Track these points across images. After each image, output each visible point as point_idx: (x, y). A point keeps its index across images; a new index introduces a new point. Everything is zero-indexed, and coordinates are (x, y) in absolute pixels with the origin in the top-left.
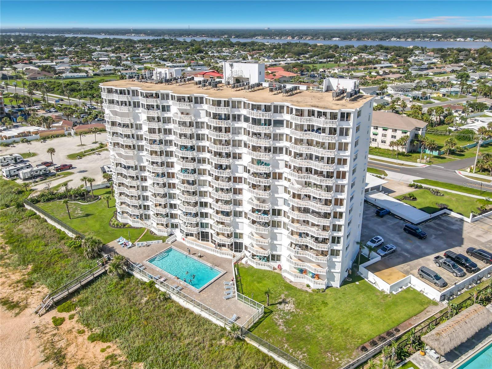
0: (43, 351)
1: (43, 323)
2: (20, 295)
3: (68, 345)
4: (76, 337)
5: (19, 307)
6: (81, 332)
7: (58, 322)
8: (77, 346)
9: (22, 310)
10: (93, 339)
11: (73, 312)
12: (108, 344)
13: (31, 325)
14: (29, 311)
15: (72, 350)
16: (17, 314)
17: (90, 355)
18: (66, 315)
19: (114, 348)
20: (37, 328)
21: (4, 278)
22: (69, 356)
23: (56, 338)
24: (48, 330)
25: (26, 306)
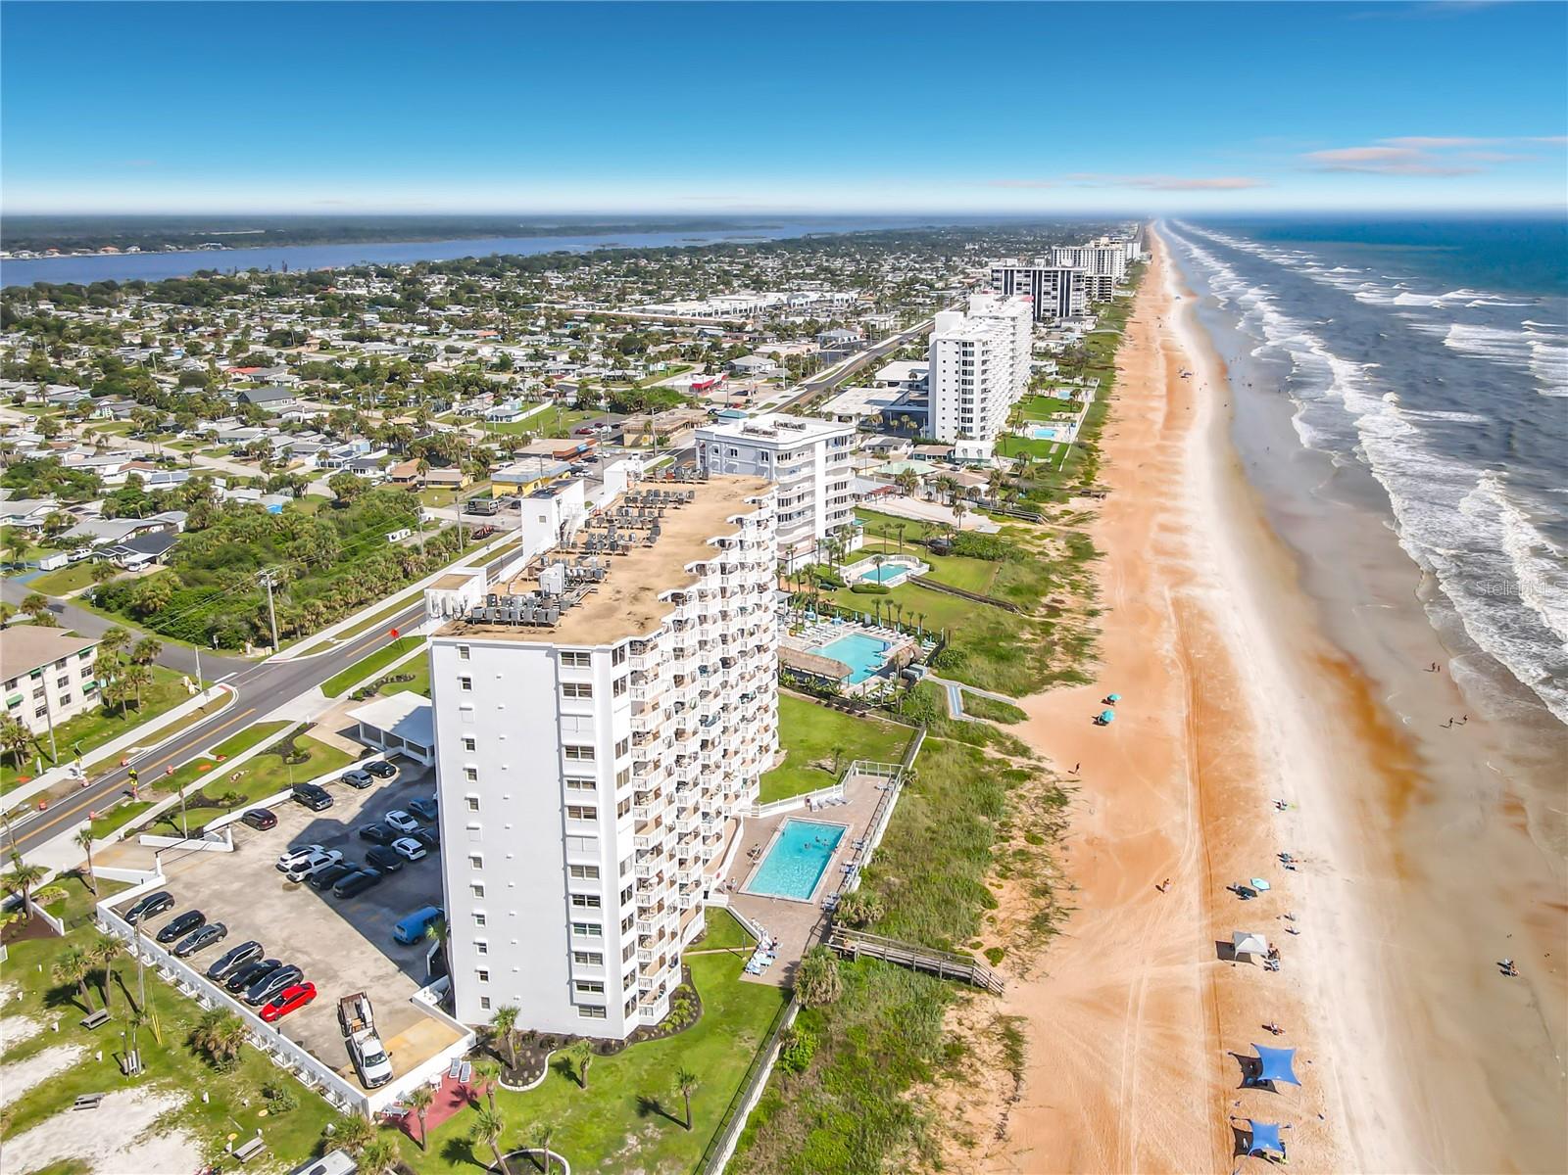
0: (1047, 943)
1: (1010, 974)
2: (986, 1047)
3: (1020, 923)
4: (1003, 921)
5: (1008, 1029)
6: (992, 920)
7: (995, 955)
8: (1013, 913)
9: (1010, 1019)
10: (991, 903)
11: (967, 949)
12: (987, 886)
13: (1023, 985)
14: (1004, 1008)
15: (1022, 916)
16: (1020, 1019)
17: (1014, 894)
18: (979, 956)
19: (989, 879)
20: (1022, 976)
21: (966, 1117)
22: (1031, 914)
23: (1020, 941)
24: (1016, 960)
25: (999, 1019)
